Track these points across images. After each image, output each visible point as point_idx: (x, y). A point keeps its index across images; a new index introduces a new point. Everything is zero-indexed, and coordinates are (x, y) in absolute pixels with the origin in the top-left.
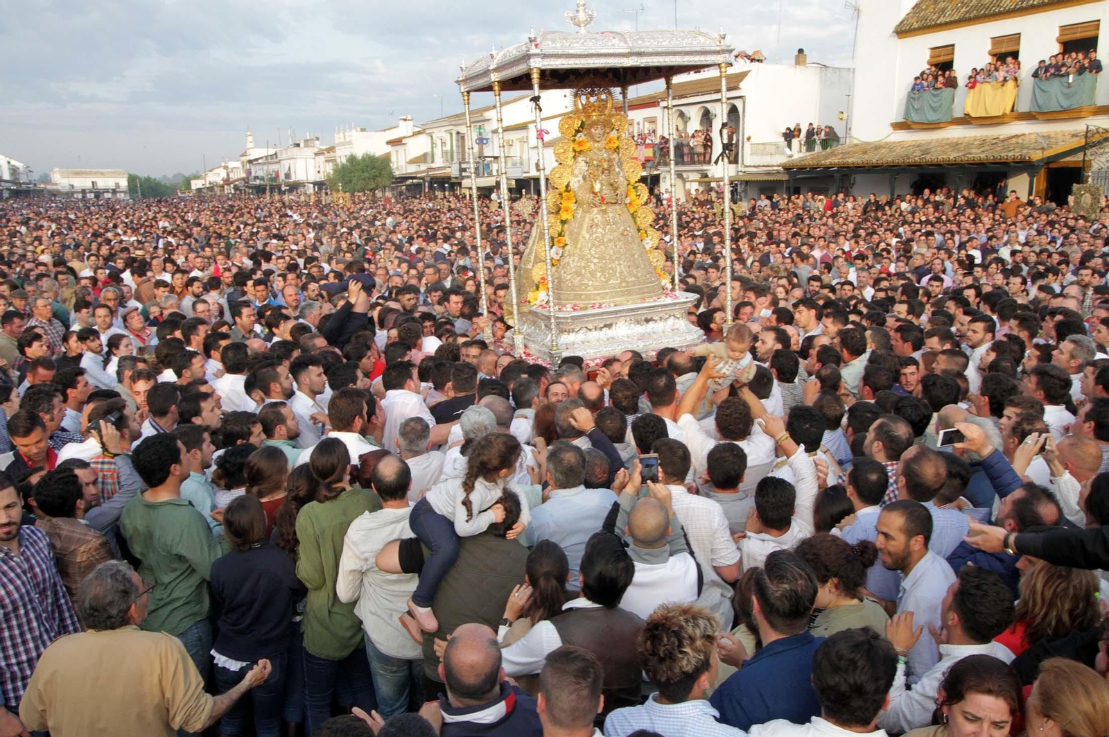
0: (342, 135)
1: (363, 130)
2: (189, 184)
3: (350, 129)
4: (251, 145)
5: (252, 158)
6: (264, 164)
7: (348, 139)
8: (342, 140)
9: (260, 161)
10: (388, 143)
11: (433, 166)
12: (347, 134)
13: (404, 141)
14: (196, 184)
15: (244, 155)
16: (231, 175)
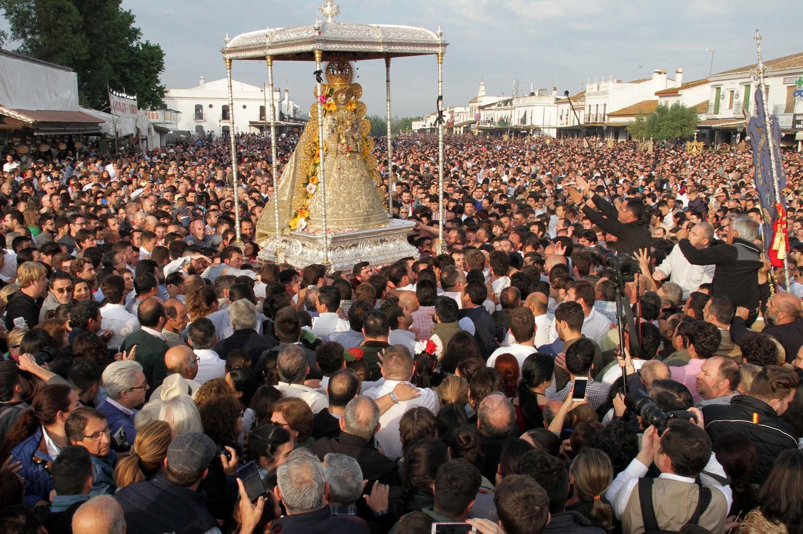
0: (595, 86)
1: (619, 82)
2: (411, 126)
3: (607, 81)
4: (483, 93)
5: (482, 104)
6: (496, 110)
7: (601, 90)
8: (595, 90)
9: (493, 107)
10: (657, 94)
11: (717, 116)
12: (602, 85)
13: (679, 93)
14: (416, 126)
15: (475, 100)
16: (456, 119)
